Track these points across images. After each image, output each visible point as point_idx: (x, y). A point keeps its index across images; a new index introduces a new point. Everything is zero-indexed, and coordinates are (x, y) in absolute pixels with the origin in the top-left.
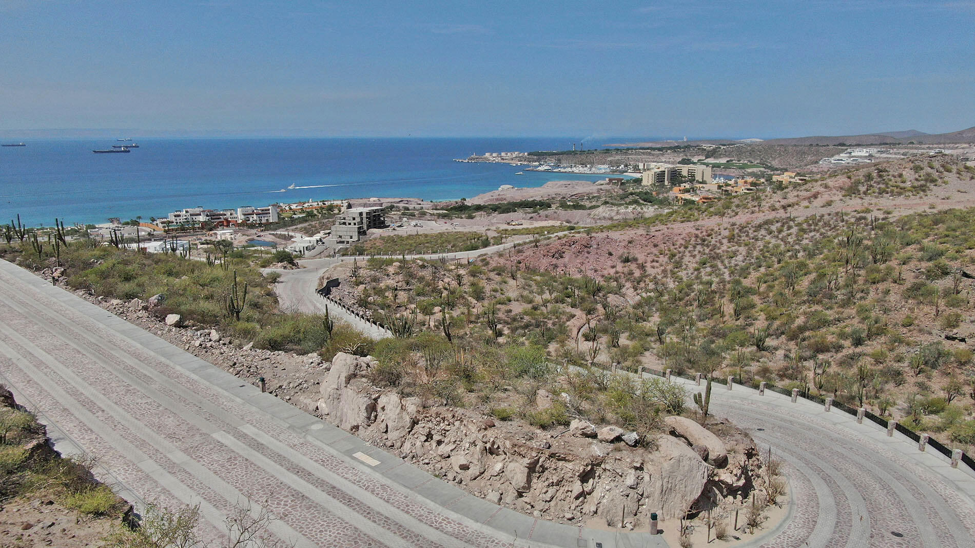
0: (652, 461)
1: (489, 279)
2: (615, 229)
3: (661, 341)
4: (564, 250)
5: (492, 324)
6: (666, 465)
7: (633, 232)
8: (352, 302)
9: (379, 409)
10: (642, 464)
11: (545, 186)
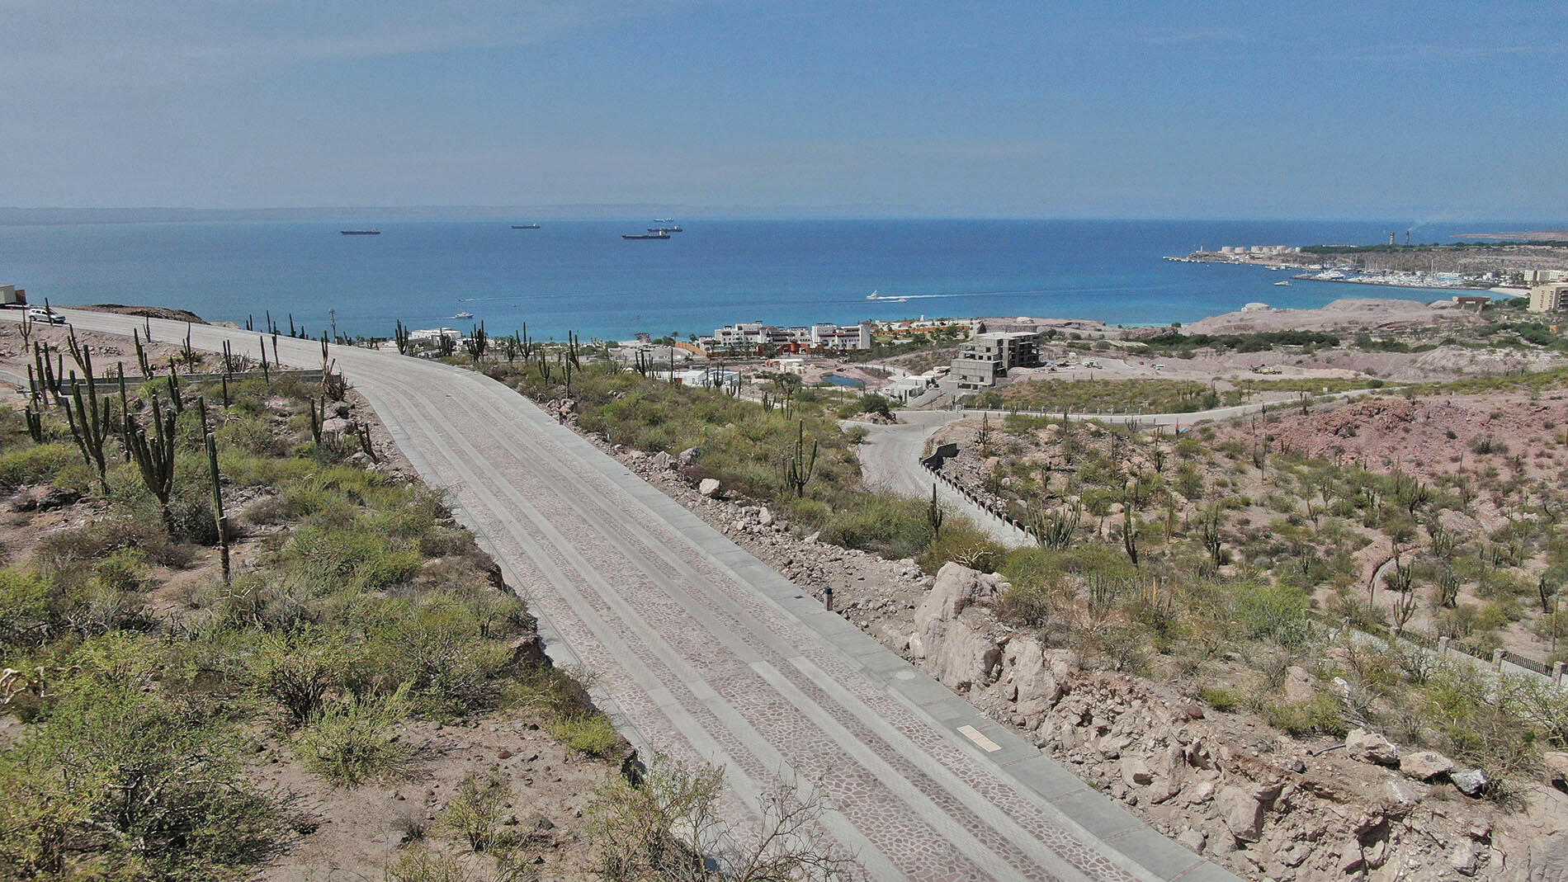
0: (1511, 829)
1: (1211, 464)
2: (1464, 390)
3: (1546, 607)
4: (1358, 422)
5: (1211, 542)
6: (1541, 844)
7: (1502, 398)
8: (976, 483)
9: (1005, 661)
10: (1489, 831)
11: (1330, 307)
